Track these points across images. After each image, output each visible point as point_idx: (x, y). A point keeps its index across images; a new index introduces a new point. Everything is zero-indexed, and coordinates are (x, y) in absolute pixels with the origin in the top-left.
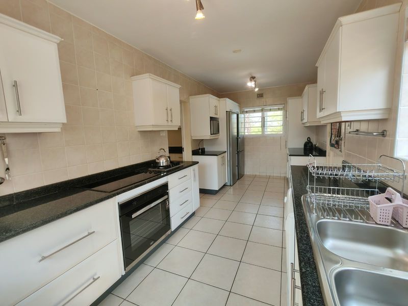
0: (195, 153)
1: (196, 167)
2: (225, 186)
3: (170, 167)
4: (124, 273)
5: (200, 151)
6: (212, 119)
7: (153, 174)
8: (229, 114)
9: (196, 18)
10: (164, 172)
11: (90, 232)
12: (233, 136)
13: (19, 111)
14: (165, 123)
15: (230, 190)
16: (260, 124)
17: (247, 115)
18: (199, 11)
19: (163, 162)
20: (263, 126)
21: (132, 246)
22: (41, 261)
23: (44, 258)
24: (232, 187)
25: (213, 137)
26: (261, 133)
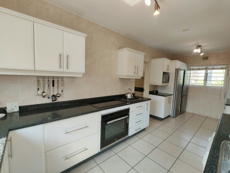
0: (151, 93)
1: (149, 102)
2: (169, 116)
3: (133, 100)
4: (100, 151)
5: (155, 92)
6: (164, 73)
7: (122, 102)
8: (177, 71)
9: (154, 15)
10: (129, 102)
11: (87, 126)
12: (179, 85)
13: (68, 68)
14: (133, 75)
15: (173, 121)
16: (203, 78)
17: (192, 72)
18: (156, 10)
19: (129, 96)
20: (206, 80)
21: (105, 138)
22: (65, 133)
23: (67, 133)
24: (174, 119)
25: (164, 84)
26: (203, 85)
